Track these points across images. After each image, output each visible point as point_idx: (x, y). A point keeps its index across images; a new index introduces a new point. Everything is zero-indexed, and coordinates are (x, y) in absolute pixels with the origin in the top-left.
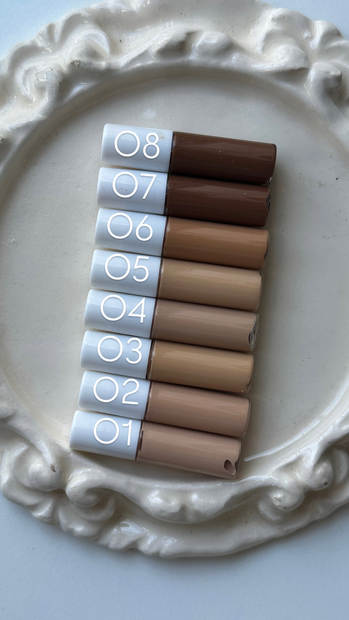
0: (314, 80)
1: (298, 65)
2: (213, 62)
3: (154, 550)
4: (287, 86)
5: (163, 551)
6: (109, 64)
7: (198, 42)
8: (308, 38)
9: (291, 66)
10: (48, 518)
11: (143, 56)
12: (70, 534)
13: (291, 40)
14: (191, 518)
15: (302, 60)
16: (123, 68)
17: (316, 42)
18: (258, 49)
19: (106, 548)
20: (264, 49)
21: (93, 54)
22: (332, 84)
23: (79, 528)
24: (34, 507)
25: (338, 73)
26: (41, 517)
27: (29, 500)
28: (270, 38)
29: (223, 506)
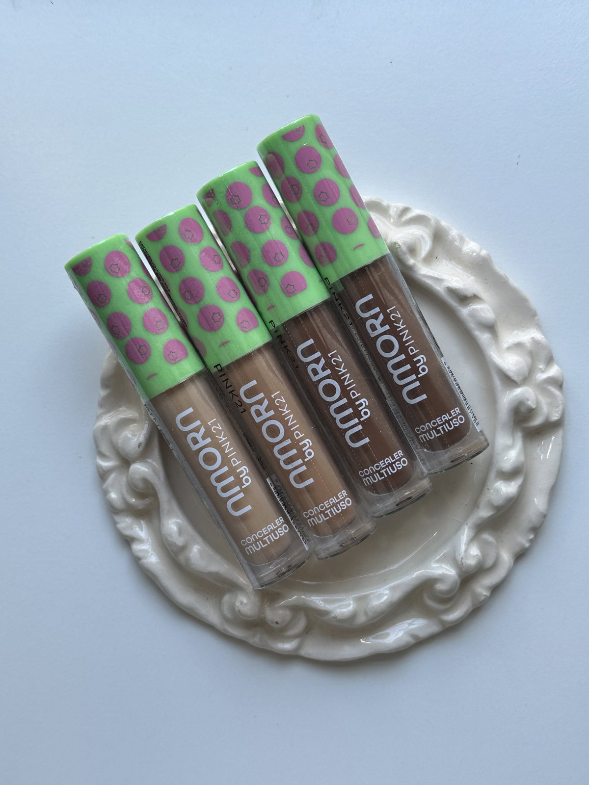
0: (516, 396)
2: (472, 325)
5: (144, 561)
6: (415, 265)
7: (476, 306)
8: (541, 369)
9: (511, 374)
10: (104, 471)
11: (438, 280)
12: (105, 493)
13: (529, 360)
14: (181, 559)
15: (521, 378)
16: (420, 275)
17: (541, 376)
18: (505, 346)
19: (115, 523)
20: (508, 348)
21: (412, 250)
23: (113, 496)
24: (102, 455)
25: (534, 406)
27: (105, 449)
29: (207, 572)
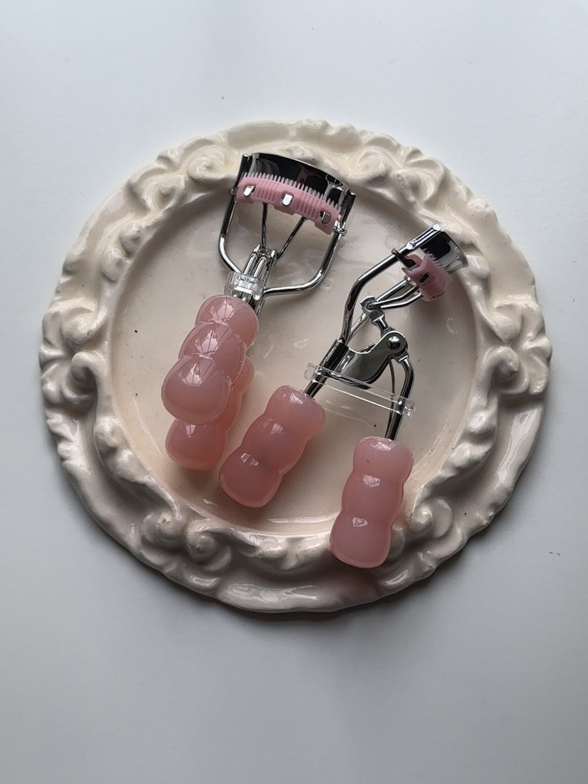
0: (499, 354)
1: (500, 335)
2: (464, 275)
3: (65, 455)
4: (481, 337)
5: (67, 462)
6: (414, 203)
8: (529, 337)
9: (496, 330)
10: (46, 359)
12: (43, 383)
13: (518, 323)
15: (507, 337)
16: (418, 214)
18: (497, 304)
19: (46, 419)
20: (499, 308)
21: (415, 188)
22: (504, 370)
23: (51, 387)
24: (47, 342)
25: (516, 369)
26: (43, 353)
27: (52, 336)
28: (511, 307)
